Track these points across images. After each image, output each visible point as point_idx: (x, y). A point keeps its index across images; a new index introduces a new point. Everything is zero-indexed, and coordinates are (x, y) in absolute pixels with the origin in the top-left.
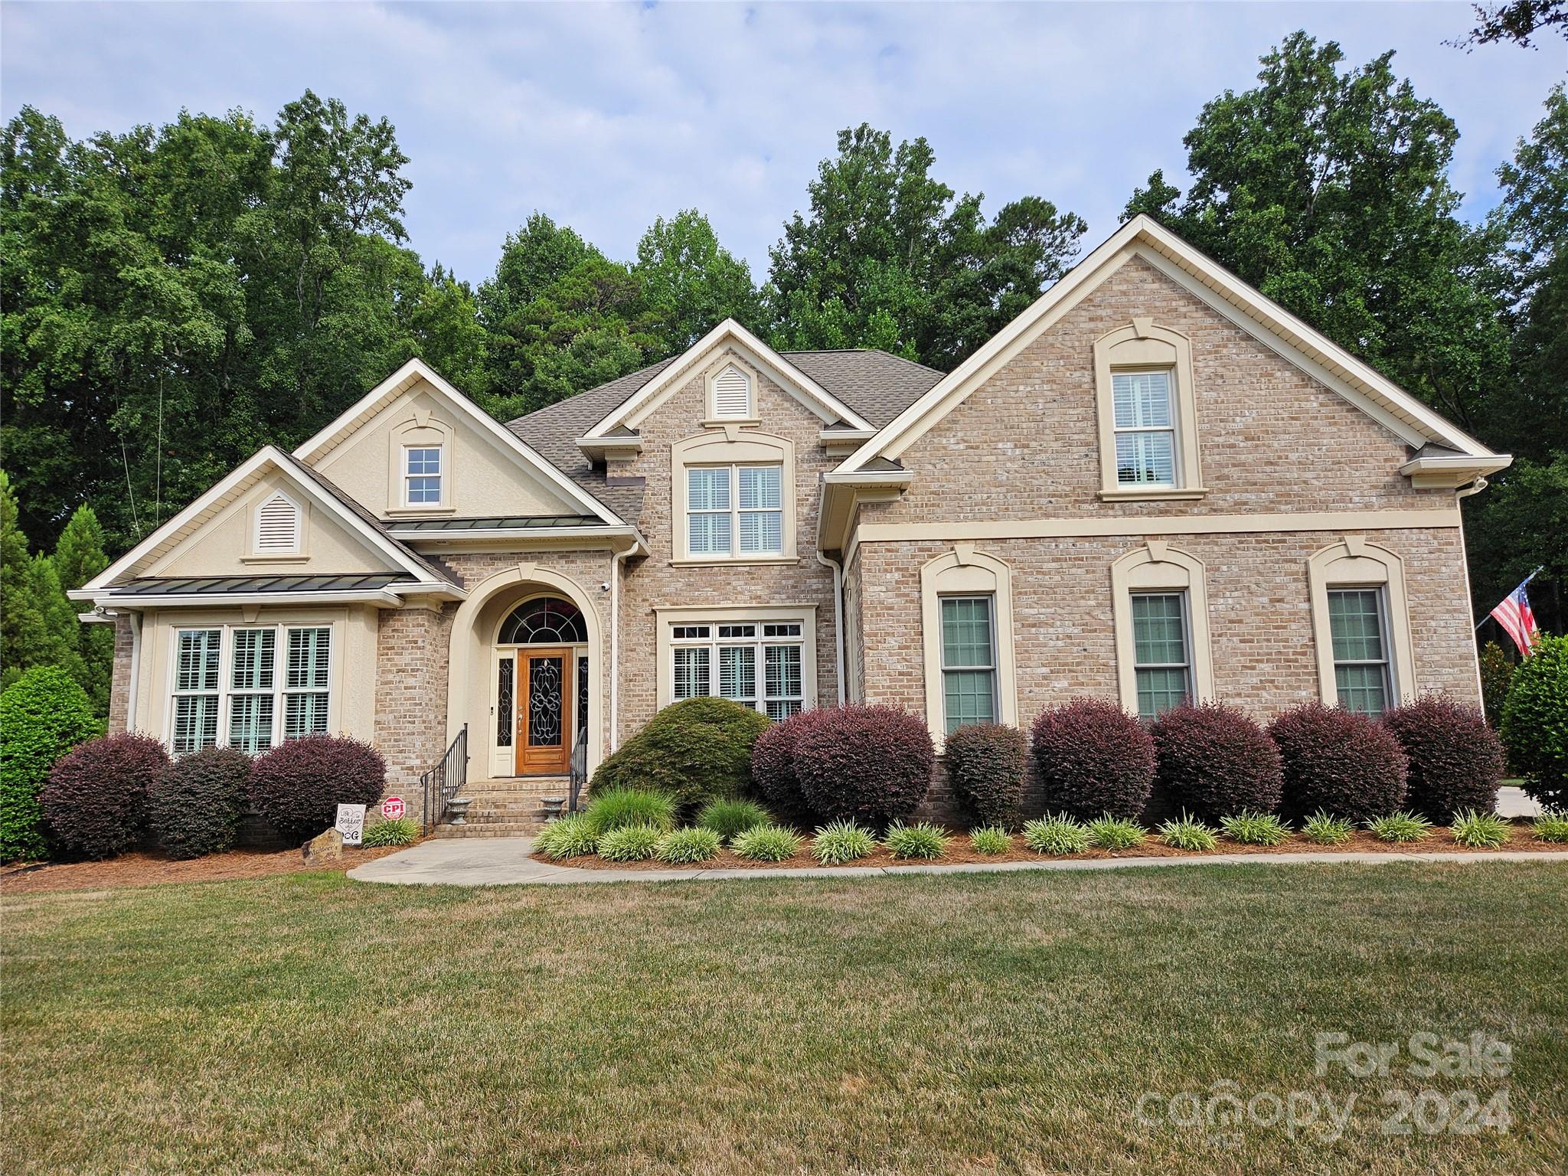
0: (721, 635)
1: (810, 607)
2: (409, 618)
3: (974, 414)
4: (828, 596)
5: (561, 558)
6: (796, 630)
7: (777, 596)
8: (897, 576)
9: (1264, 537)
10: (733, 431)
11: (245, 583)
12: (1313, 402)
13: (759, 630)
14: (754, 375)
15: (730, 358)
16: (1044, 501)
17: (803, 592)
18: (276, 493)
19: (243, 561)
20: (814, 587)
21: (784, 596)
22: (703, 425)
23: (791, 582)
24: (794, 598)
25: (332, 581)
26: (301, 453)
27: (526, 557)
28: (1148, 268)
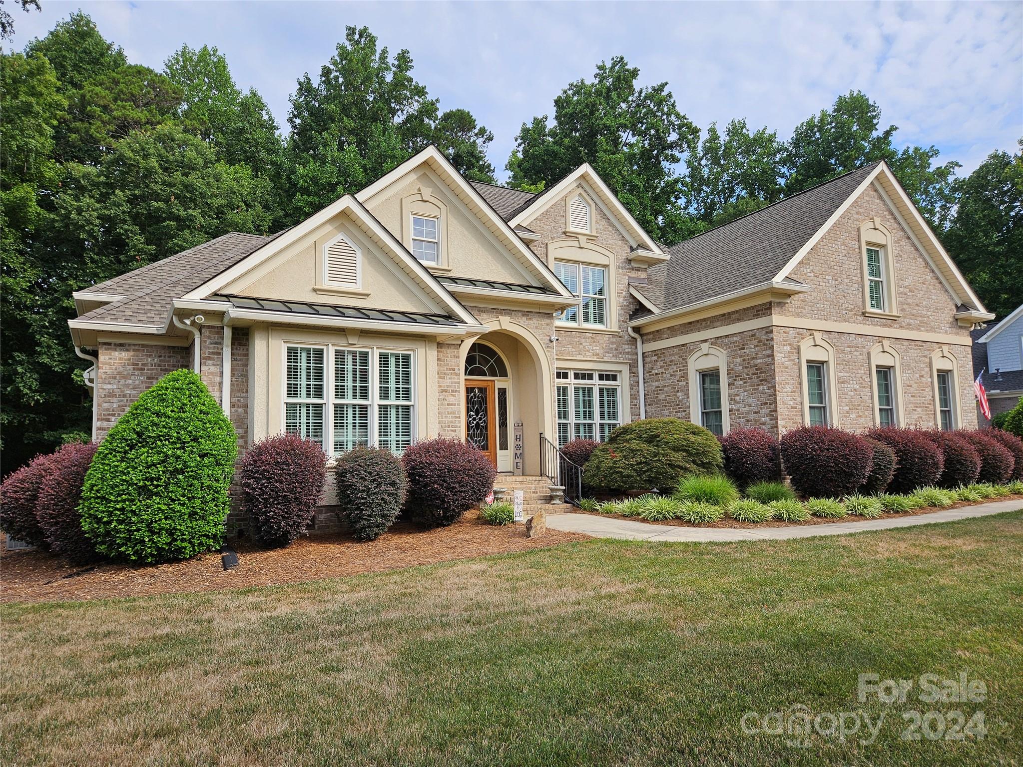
0: (575, 378)
1: (626, 363)
2: (448, 351)
4: (634, 357)
5: (523, 315)
6: (614, 378)
7: (607, 355)
8: (789, 348)
10: (583, 239)
13: (596, 376)
14: (593, 205)
15: (580, 190)
17: (621, 353)
18: (340, 237)
19: (315, 290)
20: (627, 351)
21: (611, 355)
22: (565, 233)
23: (614, 346)
24: (616, 356)
25: (386, 315)
28: (876, 191)
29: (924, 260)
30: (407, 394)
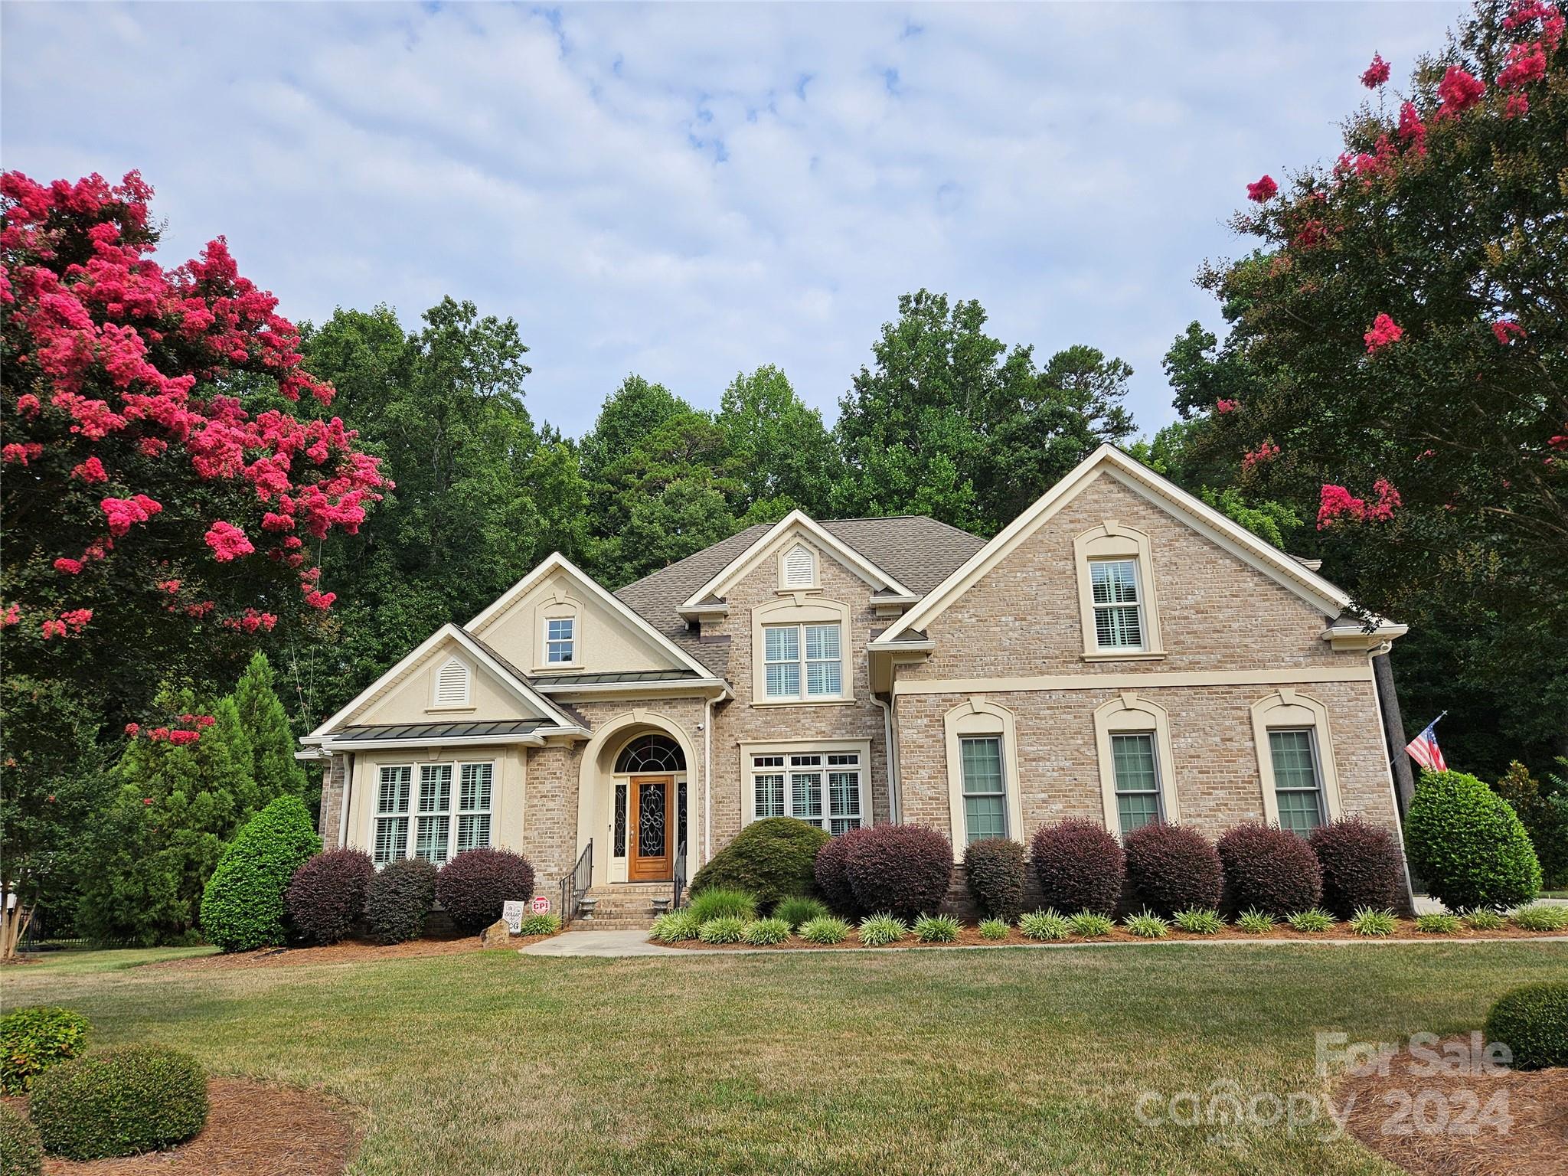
0: (793, 764)
1: (866, 740)
2: (551, 754)
3: (983, 595)
4: (880, 731)
5: (665, 704)
6: (854, 760)
7: (838, 731)
8: (926, 721)
9: (1215, 689)
10: (800, 598)
11: (429, 730)
12: (1250, 583)
13: (824, 759)
14: (816, 553)
15: (798, 540)
16: (1039, 662)
17: (859, 727)
18: (452, 659)
19: (427, 712)
20: (868, 723)
21: (844, 731)
22: (776, 593)
23: (849, 720)
24: (852, 733)
25: (494, 727)
26: (470, 627)
27: (639, 704)
28: (1114, 482)
29: (1237, 560)
30: (486, 802)
